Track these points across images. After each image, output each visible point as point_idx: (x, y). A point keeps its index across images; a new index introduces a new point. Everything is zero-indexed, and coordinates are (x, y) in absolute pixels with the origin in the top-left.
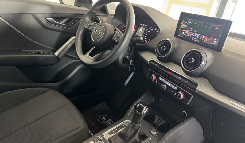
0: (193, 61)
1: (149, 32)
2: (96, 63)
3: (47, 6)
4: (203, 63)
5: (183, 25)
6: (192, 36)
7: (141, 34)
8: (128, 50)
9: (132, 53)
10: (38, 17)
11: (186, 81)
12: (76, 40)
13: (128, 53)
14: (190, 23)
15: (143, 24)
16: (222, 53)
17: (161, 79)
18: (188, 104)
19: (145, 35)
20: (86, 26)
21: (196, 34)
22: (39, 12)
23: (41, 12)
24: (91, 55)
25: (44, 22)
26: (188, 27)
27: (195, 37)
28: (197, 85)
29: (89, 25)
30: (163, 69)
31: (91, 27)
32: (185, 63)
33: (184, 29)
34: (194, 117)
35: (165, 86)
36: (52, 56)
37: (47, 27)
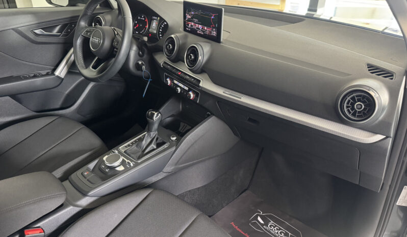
0: (193, 57)
1: (163, 26)
2: (99, 75)
3: (29, 16)
4: (200, 58)
5: (188, 17)
6: (197, 28)
7: (154, 29)
8: (139, 54)
9: (145, 56)
10: (22, 30)
11: (193, 80)
12: (75, 54)
13: (139, 58)
14: (192, 13)
15: (155, 17)
16: (221, 44)
17: (176, 82)
18: (198, 102)
19: (159, 30)
20: (82, 32)
21: (200, 26)
22: (22, 25)
23: (24, 25)
24: (94, 67)
25: (32, 36)
26: (192, 18)
27: (199, 29)
28: (199, 81)
29: (87, 31)
30: (174, 70)
31: (89, 34)
32: (188, 60)
33: (190, 20)
34: (214, 115)
35: (178, 88)
36: (53, 77)
37: (37, 42)
